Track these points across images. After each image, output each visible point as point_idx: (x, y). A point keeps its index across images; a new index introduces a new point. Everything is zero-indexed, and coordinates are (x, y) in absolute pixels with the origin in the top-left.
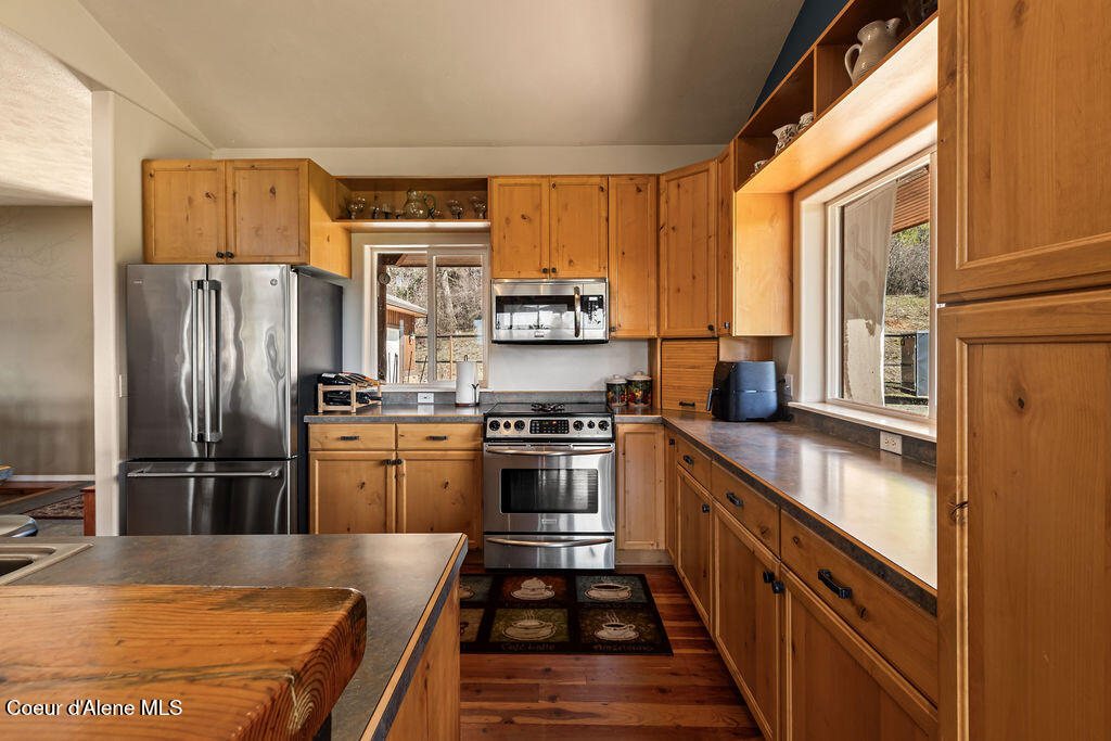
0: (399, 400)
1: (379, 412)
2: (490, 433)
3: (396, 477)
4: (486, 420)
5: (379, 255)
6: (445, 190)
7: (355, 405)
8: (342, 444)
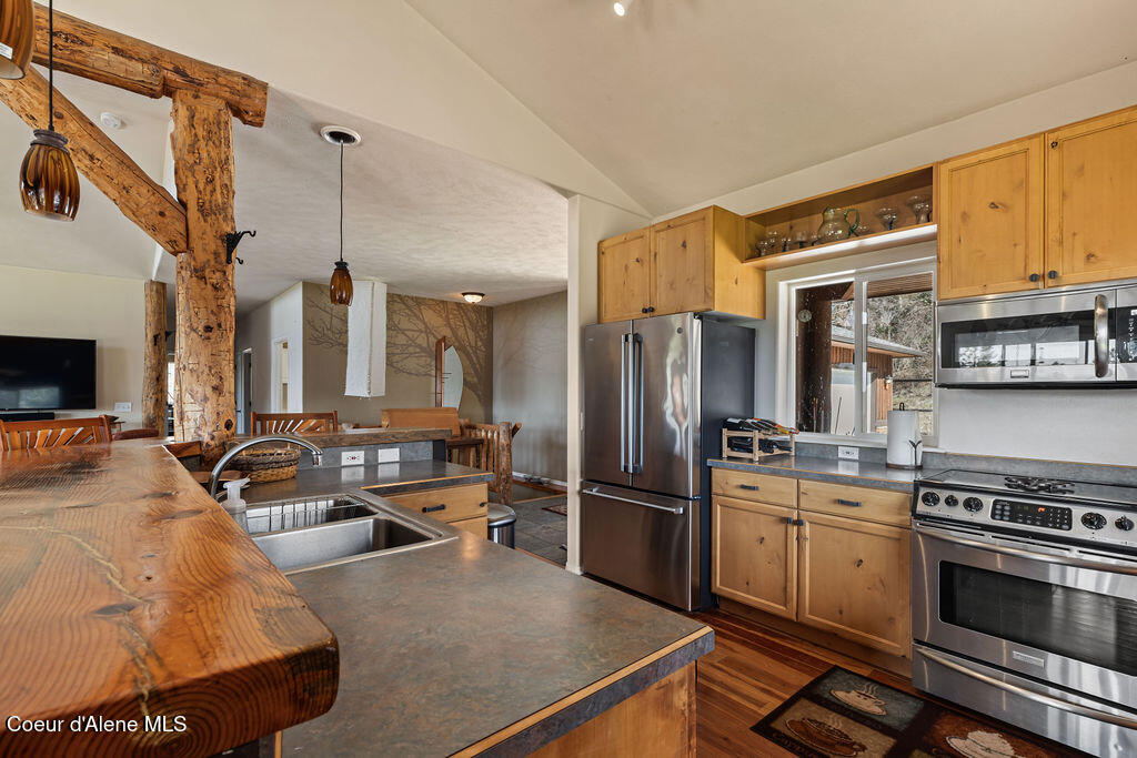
0: (815, 453)
1: (792, 465)
2: (921, 508)
3: (797, 538)
4: (916, 490)
5: (798, 291)
6: (876, 198)
7: (758, 454)
8: (742, 493)
